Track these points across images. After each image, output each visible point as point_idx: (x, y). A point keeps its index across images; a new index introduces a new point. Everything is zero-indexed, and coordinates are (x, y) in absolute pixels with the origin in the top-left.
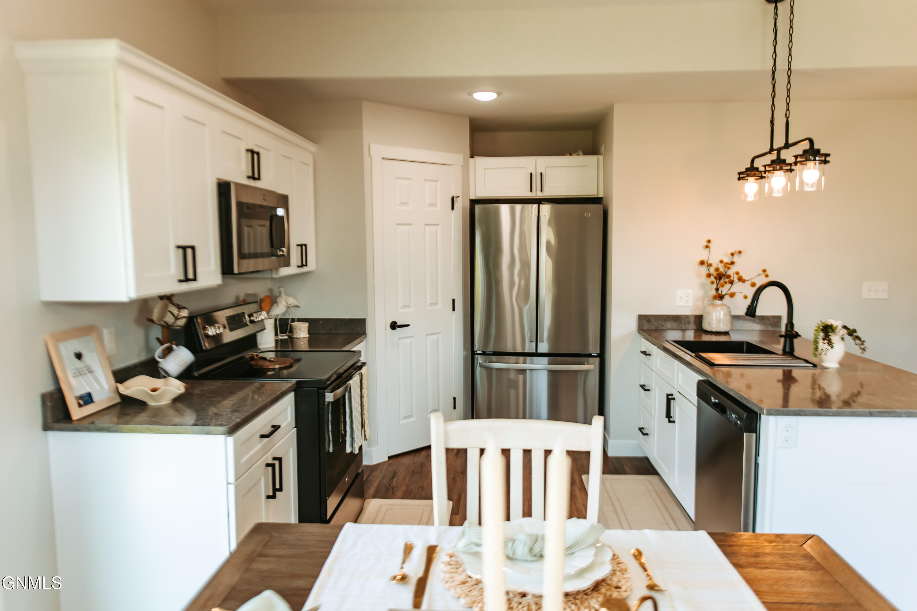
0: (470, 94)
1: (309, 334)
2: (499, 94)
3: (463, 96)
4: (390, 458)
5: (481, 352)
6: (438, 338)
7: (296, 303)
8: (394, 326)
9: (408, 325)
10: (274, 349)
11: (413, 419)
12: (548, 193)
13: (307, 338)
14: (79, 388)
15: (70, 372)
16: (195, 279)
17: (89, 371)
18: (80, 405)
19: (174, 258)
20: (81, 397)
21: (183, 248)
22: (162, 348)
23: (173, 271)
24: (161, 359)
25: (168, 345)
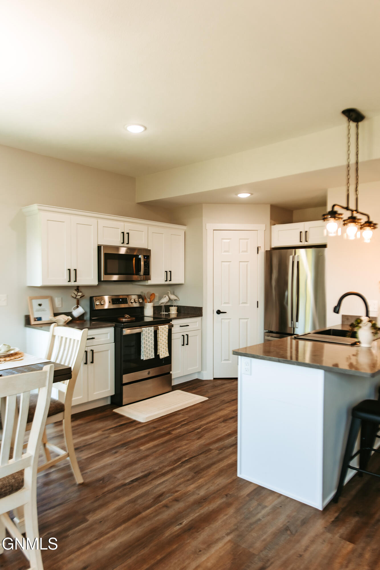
0: (237, 194)
1: (177, 312)
2: (252, 194)
3: (233, 196)
4: (214, 379)
5: (268, 331)
6: (247, 322)
7: (175, 298)
8: (219, 312)
9: (226, 313)
10: (153, 316)
11: (230, 362)
12: (310, 242)
13: (176, 314)
14: (37, 315)
15: (35, 310)
16: (75, 281)
17: (43, 310)
18: (35, 320)
19: (66, 273)
20: (37, 318)
21: (69, 270)
22: (75, 307)
23: (65, 278)
24: (73, 311)
25: (77, 306)
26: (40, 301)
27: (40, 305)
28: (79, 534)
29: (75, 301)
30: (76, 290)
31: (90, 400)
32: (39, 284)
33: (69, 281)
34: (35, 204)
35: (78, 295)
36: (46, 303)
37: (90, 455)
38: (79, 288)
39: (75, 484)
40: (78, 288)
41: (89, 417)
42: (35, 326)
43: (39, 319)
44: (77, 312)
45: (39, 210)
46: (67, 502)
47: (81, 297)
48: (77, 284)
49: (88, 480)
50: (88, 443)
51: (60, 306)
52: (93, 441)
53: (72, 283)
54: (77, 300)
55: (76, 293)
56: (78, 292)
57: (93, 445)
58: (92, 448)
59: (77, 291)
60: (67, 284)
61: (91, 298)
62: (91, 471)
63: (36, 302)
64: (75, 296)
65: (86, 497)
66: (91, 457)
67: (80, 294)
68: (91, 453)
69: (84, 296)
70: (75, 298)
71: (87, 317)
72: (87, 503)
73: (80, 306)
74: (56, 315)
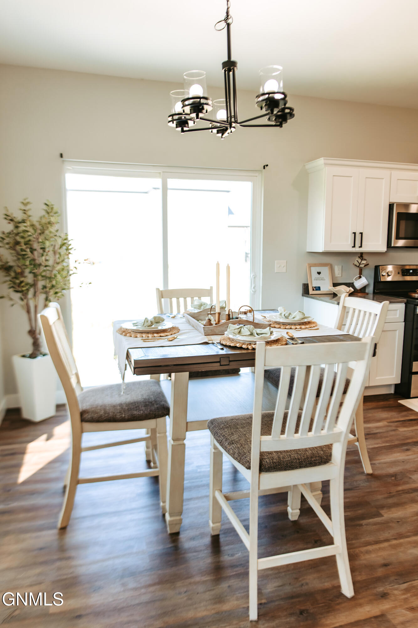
14: (315, 284)
15: (313, 278)
16: (361, 247)
17: (322, 279)
18: (313, 290)
19: (351, 237)
20: (315, 287)
21: (355, 233)
22: (357, 276)
23: (349, 242)
24: (355, 281)
25: (359, 276)
26: (318, 269)
27: (319, 273)
28: (374, 527)
29: (358, 270)
30: (359, 257)
31: (370, 385)
32: (321, 249)
33: (354, 246)
34: (321, 158)
35: (361, 263)
36: (325, 271)
37: (376, 446)
38: (363, 255)
39: (363, 473)
40: (361, 255)
41: (370, 404)
42: (313, 296)
43: (318, 288)
44: (359, 283)
45: (325, 164)
46: (357, 490)
47: (365, 266)
48: (361, 250)
49: (377, 472)
50: (372, 432)
51: (340, 275)
52: (378, 431)
53: (357, 249)
54: (360, 269)
55: (360, 261)
56: (362, 260)
57: (379, 435)
58: (378, 438)
59: (361, 258)
60: (350, 249)
61: (377, 268)
62: (379, 463)
63: (314, 270)
64: (358, 265)
65: (377, 489)
66: (377, 448)
67: (364, 262)
68: (377, 444)
69: (368, 264)
70: (358, 267)
71: (370, 289)
72: (380, 497)
73: (363, 276)
74: (335, 285)
